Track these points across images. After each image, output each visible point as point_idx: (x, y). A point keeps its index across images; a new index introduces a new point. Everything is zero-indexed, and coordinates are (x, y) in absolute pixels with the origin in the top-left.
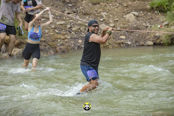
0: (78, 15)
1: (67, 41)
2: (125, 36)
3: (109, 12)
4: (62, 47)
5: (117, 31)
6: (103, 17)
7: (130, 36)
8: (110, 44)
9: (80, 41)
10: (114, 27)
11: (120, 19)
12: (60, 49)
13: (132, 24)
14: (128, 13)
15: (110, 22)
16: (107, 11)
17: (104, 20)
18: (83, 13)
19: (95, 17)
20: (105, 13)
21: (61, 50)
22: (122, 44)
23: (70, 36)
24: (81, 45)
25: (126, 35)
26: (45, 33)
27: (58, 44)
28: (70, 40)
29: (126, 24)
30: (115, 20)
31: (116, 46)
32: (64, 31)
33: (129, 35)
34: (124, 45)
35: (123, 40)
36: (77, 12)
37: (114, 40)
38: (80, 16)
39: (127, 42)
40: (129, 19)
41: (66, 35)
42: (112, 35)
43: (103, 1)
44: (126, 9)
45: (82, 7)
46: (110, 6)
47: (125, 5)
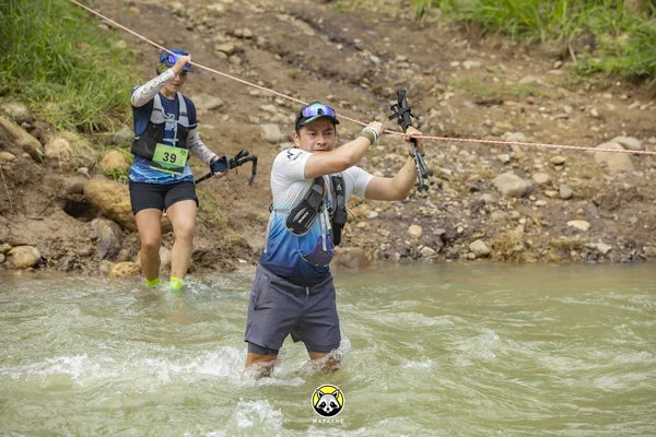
1: (362, 229)
2: (588, 221)
3: (535, 134)
5: (561, 201)
6: (511, 150)
7: (607, 222)
8: (528, 246)
9: (415, 230)
10: (548, 187)
11: (572, 159)
13: (616, 181)
14: (605, 140)
15: (536, 169)
16: (528, 127)
17: (512, 159)
18: (439, 131)
19: (480, 148)
20: (520, 135)
22: (576, 249)
23: (379, 210)
24: (418, 245)
25: (594, 218)
28: (377, 223)
29: (594, 179)
30: (553, 159)
31: (553, 256)
33: (602, 217)
34: (583, 255)
35: (578, 236)
37: (547, 234)
39: (592, 245)
40: (605, 162)
41: (364, 207)
42: (540, 215)
43: (517, 96)
44: (598, 125)
45: (439, 113)
46: (540, 112)
47: (595, 113)
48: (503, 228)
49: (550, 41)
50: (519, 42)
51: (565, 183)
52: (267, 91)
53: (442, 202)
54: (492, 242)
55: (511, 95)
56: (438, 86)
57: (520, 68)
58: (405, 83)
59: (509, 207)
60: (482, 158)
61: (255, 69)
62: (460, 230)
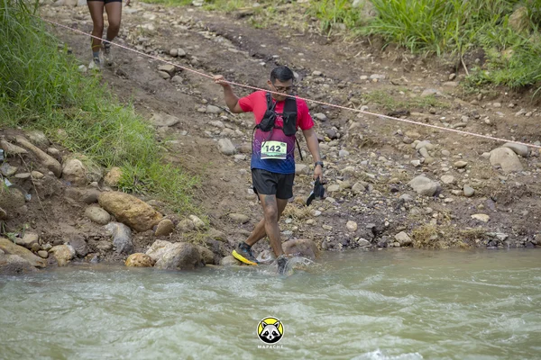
0: (345, 146)
1: (311, 225)
2: (488, 214)
3: (439, 141)
4: (296, 240)
5: (465, 198)
6: (421, 156)
7: (503, 215)
8: (440, 234)
9: (352, 225)
10: (454, 187)
11: (472, 163)
12: (294, 246)
13: (509, 180)
14: (497, 145)
15: (443, 171)
16: (433, 136)
17: (422, 163)
18: (359, 141)
19: (395, 155)
20: (426, 143)
21: (294, 248)
22: (479, 237)
23: (321, 209)
24: (355, 237)
25: (492, 211)
26: (248, 197)
27: (284, 233)
28: (321, 219)
29: (491, 179)
30: (456, 163)
31: (462, 244)
32: (304, 194)
33: (499, 210)
34: (485, 242)
35: (480, 227)
36: (341, 136)
37: (455, 225)
38: (349, 150)
39: (493, 234)
40: (499, 164)
41: (310, 208)
42: (448, 210)
43: (421, 107)
44: (491, 132)
45: (357, 124)
46: (441, 122)
47: (488, 121)
48: (421, 222)
49: (444, 55)
50: (417, 56)
51: (467, 183)
52: (211, 108)
53: (370, 201)
54: (412, 233)
55: (416, 106)
56: (352, 99)
57: (420, 80)
58: (324, 97)
59: (424, 204)
60: (397, 163)
61: (197, 87)
62: (387, 224)
